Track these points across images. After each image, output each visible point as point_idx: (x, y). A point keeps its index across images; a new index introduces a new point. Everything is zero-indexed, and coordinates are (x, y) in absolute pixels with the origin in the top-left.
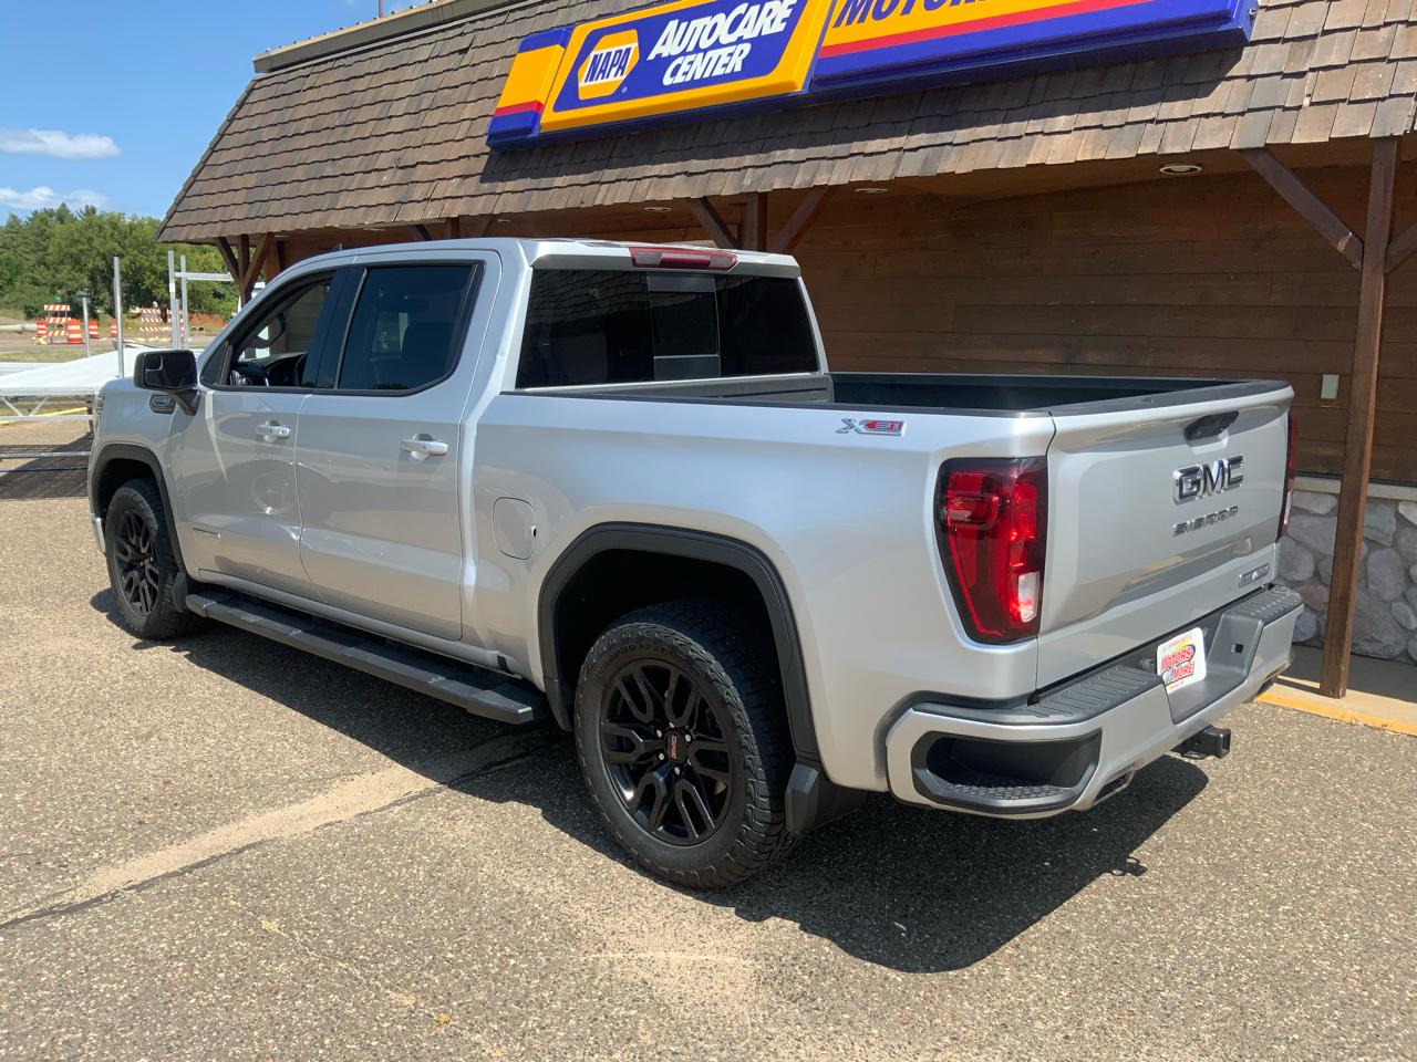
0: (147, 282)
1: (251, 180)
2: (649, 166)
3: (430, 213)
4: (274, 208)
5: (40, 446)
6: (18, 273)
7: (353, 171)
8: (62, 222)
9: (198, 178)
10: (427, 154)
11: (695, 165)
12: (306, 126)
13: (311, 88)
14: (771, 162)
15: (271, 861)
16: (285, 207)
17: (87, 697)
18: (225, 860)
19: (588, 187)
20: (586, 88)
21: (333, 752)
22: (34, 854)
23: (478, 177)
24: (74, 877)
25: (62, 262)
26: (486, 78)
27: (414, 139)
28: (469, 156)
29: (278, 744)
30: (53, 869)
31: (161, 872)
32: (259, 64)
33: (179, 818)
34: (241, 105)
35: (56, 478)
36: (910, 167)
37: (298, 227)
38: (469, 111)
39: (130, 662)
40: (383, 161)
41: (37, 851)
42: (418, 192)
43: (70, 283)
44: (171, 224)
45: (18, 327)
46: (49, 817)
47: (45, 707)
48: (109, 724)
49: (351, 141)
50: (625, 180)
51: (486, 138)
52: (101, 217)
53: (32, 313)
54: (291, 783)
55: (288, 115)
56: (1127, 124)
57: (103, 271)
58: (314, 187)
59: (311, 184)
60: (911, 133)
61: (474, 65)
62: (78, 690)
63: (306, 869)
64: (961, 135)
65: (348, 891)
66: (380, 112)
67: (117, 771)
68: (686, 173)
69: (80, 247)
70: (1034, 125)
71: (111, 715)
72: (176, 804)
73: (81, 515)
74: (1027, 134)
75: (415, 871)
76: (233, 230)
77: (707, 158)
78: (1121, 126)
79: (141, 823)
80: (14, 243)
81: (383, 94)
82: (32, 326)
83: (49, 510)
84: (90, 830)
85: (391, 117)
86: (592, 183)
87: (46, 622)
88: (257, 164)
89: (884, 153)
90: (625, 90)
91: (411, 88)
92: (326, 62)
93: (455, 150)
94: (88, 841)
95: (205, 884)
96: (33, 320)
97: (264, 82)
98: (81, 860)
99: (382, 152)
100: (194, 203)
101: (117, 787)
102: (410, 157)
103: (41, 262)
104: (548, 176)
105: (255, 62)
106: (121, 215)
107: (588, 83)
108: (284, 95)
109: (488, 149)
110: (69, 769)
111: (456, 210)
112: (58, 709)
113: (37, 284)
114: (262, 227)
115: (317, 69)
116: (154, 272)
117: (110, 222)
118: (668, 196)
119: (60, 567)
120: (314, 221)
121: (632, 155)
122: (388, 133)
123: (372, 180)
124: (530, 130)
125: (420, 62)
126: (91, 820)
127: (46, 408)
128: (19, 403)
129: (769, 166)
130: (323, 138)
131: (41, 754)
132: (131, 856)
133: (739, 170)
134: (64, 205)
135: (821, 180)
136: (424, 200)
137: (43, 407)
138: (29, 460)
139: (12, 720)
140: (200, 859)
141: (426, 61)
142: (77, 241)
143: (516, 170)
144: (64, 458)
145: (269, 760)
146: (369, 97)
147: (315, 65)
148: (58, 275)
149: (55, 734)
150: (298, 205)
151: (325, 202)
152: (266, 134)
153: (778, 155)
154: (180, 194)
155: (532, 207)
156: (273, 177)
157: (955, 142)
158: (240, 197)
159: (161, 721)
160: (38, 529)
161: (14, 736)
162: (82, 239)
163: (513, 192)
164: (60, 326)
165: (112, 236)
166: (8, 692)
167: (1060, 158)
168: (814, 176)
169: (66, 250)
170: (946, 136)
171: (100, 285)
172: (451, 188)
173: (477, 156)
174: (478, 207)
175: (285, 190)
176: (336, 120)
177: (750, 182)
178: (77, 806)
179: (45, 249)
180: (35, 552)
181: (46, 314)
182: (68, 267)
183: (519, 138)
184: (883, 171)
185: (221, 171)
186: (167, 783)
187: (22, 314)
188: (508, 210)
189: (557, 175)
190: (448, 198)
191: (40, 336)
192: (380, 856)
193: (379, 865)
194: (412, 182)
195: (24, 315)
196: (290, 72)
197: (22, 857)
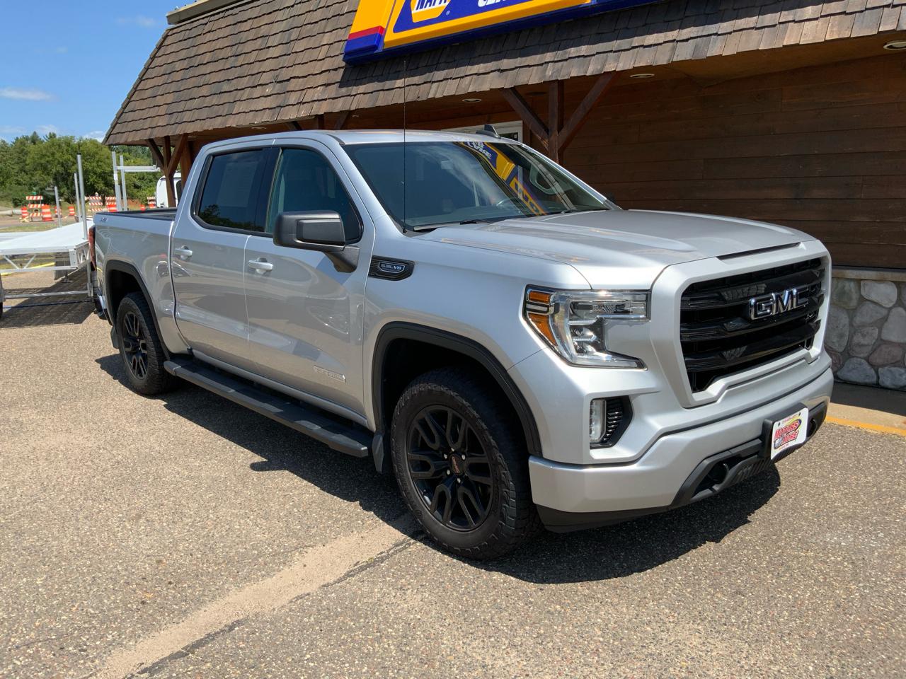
0: (91, 180)
1: (170, 98)
2: (469, 67)
3: (303, 112)
4: (187, 116)
5: (30, 289)
6: (8, 178)
7: (243, 87)
8: (35, 143)
9: (132, 99)
10: (298, 71)
11: (506, 63)
12: (207, 58)
13: (209, 32)
14: (567, 57)
15: (260, 639)
16: (196, 115)
17: (84, 485)
18: (219, 638)
19: (422, 86)
20: (417, 14)
21: (287, 527)
22: (57, 639)
23: (337, 85)
24: (93, 662)
25: (35, 169)
26: (338, 15)
27: (286, 61)
28: (329, 70)
29: (242, 521)
30: (75, 654)
31: (167, 654)
32: (170, 18)
33: (174, 597)
34: (159, 47)
35: (44, 311)
36: (684, 53)
37: (205, 128)
38: (327, 39)
39: (114, 452)
40: (265, 78)
41: (60, 636)
42: (293, 98)
43: (41, 182)
44: (114, 131)
45: (9, 212)
46: (66, 600)
47: (54, 494)
48: (105, 508)
49: (240, 66)
50: (451, 78)
51: (342, 56)
52: (59, 139)
53: (17, 203)
54: (260, 557)
55: (193, 51)
56: (866, 9)
57: (62, 174)
58: (215, 100)
59: (213, 98)
60: (681, 27)
61: (328, 6)
62: (77, 478)
63: (292, 647)
64: (724, 27)
65: (334, 670)
66: (261, 45)
67: (117, 552)
68: (498, 70)
69: (47, 159)
70: (786, 16)
71: (106, 499)
72: (170, 583)
73: (64, 337)
74: (780, 23)
75: (386, 646)
76: (159, 134)
77: (516, 57)
78: (862, 11)
79: (143, 603)
80: (4, 158)
81: (262, 32)
82: (18, 211)
83: (41, 334)
84: (102, 611)
85: (269, 47)
86: (425, 83)
87: (48, 421)
88: (173, 87)
89: (660, 44)
90: (448, 13)
91: (283, 26)
92: (219, 13)
93: (318, 67)
94: (102, 623)
95: (209, 665)
96: (18, 208)
97: (175, 31)
98: (98, 643)
99: (264, 72)
100: (130, 116)
101: (119, 568)
102: (285, 74)
103: (22, 170)
104: (391, 80)
105: (167, 17)
106: (72, 138)
107: (419, 10)
108: (190, 38)
109: (343, 64)
110: (79, 552)
111: (322, 109)
112: (64, 496)
113: (20, 184)
114: (179, 130)
115: (212, 18)
116: (95, 174)
117: (66, 142)
118: (486, 88)
119: (53, 377)
120: (218, 124)
121: (454, 61)
122: (268, 59)
123: (257, 92)
124: (375, 47)
125: (288, 7)
126: (101, 601)
127: (35, 263)
128: (14, 260)
129: (566, 60)
130: (220, 65)
131: (55, 539)
132: (139, 636)
133: (542, 64)
134: (35, 133)
135: (610, 67)
136: (298, 103)
137: (33, 262)
138: (23, 300)
139: (28, 508)
140: (198, 638)
141: (292, 6)
142: (44, 156)
143: (365, 78)
144: (48, 297)
145: (238, 536)
146: (252, 35)
147: (211, 16)
148: (33, 178)
149: (64, 519)
150: (204, 113)
151: (225, 109)
152: (178, 66)
153: (573, 51)
154: (120, 111)
155: (379, 103)
156: (185, 95)
157: (719, 33)
158: (162, 110)
159: (145, 503)
160: (34, 348)
161: (30, 523)
162: (48, 154)
163: (364, 94)
164: (36, 211)
165: (67, 150)
166: (23, 482)
167: (811, 38)
168: (604, 65)
169: (39, 161)
170: (712, 29)
171: (60, 183)
172: (317, 93)
173: (335, 70)
174: (339, 106)
175: (195, 103)
176: (229, 52)
177: (550, 73)
178: (88, 588)
179: (24, 161)
180: (33, 366)
181: (27, 203)
182: (40, 172)
183: (368, 54)
184: (661, 58)
185: (148, 93)
186: (159, 562)
187: (11, 204)
188: (361, 106)
189: (398, 78)
190: (315, 101)
191: (23, 217)
192: (351, 630)
193: (353, 641)
194: (287, 92)
195: (13, 204)
196: (192, 22)
197: (48, 641)
